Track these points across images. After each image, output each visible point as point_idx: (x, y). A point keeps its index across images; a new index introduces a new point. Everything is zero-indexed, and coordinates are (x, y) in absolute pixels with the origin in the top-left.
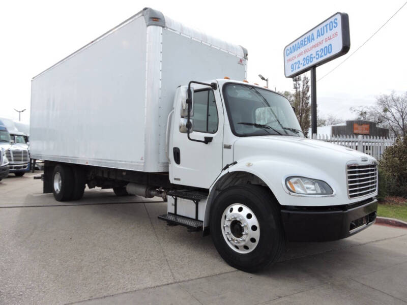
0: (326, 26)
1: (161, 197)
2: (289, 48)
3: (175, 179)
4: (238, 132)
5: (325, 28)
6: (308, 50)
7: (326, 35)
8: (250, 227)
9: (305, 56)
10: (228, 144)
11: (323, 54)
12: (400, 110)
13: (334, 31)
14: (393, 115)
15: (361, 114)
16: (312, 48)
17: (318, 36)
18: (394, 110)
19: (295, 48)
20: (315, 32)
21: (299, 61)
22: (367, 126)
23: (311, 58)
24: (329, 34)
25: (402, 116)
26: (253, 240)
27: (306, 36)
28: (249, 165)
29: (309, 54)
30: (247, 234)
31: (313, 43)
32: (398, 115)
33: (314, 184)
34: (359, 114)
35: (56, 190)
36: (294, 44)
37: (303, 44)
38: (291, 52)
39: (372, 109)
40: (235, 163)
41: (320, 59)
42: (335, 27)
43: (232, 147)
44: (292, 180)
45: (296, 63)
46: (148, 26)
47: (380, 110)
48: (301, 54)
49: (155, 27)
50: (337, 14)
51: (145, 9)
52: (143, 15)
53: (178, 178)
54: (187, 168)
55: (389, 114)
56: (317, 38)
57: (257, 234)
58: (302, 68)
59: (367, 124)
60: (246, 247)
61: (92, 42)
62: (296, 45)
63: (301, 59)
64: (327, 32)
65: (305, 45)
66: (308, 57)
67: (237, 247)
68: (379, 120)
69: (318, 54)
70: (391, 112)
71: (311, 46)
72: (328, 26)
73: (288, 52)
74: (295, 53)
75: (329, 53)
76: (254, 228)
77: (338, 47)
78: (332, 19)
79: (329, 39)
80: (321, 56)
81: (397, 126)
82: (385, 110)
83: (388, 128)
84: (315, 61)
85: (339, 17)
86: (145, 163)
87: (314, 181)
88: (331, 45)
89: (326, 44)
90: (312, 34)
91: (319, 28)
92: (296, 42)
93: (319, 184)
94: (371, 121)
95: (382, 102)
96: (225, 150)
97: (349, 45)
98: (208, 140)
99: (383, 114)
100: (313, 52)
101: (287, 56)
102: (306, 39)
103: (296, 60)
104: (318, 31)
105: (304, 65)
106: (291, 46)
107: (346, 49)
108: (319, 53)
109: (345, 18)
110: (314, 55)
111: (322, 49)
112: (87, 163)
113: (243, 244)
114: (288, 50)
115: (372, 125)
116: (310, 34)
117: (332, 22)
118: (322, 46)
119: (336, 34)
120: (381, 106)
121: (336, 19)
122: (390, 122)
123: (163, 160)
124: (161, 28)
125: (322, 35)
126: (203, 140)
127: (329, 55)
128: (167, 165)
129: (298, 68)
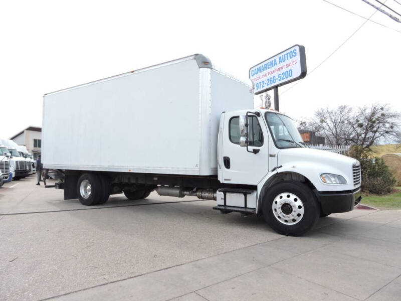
0: (287, 54)
1: (196, 195)
2: (253, 69)
3: (225, 180)
4: (279, 146)
5: (286, 56)
6: (271, 73)
7: (287, 62)
8: (297, 207)
9: (269, 77)
10: (272, 153)
11: (285, 77)
12: (333, 121)
13: (294, 59)
14: (328, 125)
15: (301, 124)
16: (275, 71)
17: (280, 62)
18: (328, 121)
19: (259, 70)
20: (277, 58)
21: (263, 81)
22: (308, 135)
23: (274, 80)
24: (290, 61)
25: (335, 126)
26: (299, 215)
27: (269, 61)
28: (294, 167)
29: (272, 76)
30: (295, 211)
31: (276, 67)
32: (332, 125)
33: (334, 177)
34: (299, 124)
35: (82, 196)
36: (258, 67)
37: (267, 67)
38: (256, 73)
39: (311, 120)
40: (281, 167)
41: (282, 81)
42: (295, 56)
43: (276, 156)
44: (324, 176)
45: (260, 83)
46: (200, 67)
47: (318, 120)
48: (265, 76)
49: (206, 69)
50: (296, 45)
51: (196, 55)
52: (195, 59)
53: (229, 178)
54: (236, 171)
55: (324, 125)
56: (279, 63)
57: (302, 211)
58: (266, 87)
59: (307, 133)
60: (294, 220)
61: (133, 72)
62: (260, 67)
63: (265, 79)
64: (288, 59)
65: (269, 68)
66: (271, 78)
67: (286, 221)
68: (316, 129)
69: (280, 77)
70: (326, 123)
71: (274, 69)
72: (289, 55)
73: (253, 73)
74: (260, 74)
75: (290, 77)
76: (300, 207)
77: (297, 72)
78: (292, 50)
79: (289, 65)
80: (283, 79)
81: (331, 135)
82: (322, 121)
83: (323, 136)
84: (277, 83)
85: (297, 48)
86: (200, 168)
87: (334, 176)
88: (291, 70)
89: (288, 69)
90: (275, 60)
91: (281, 55)
92: (261, 65)
93: (338, 177)
94: (309, 129)
95: (319, 114)
96: (271, 158)
97: (306, 71)
98: (256, 152)
99: (320, 124)
100: (276, 74)
101: (252, 76)
102: (269, 63)
103: (261, 80)
104: (280, 58)
105: (268, 85)
106: (256, 68)
107: (303, 74)
108: (281, 75)
109: (302, 50)
110: (277, 77)
111: (283, 73)
112: (130, 170)
113: (292, 218)
114: (253, 71)
115: (312, 134)
116: (273, 59)
117: (291, 52)
118: (284, 71)
119: (296, 61)
120: (318, 117)
121: (295, 50)
122: (326, 131)
123: (213, 166)
124: (210, 69)
125: (283, 61)
126: (252, 151)
127: (289, 79)
128: (216, 170)
129: (263, 87)
